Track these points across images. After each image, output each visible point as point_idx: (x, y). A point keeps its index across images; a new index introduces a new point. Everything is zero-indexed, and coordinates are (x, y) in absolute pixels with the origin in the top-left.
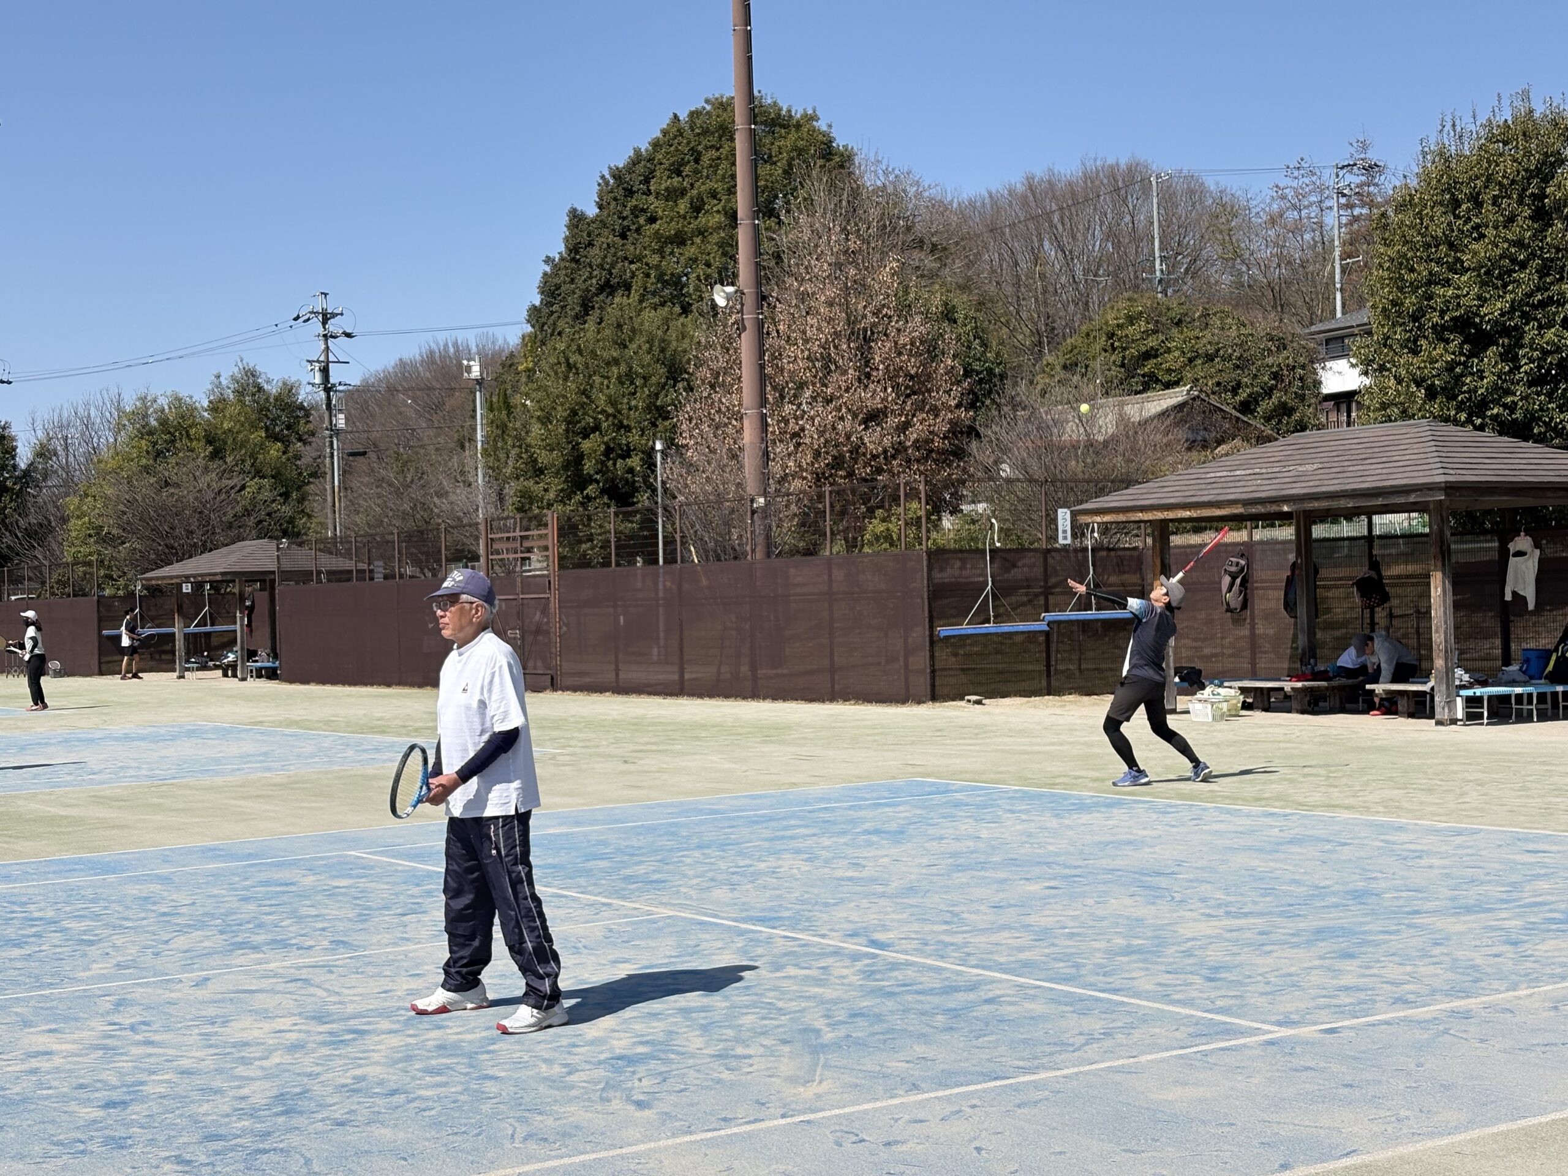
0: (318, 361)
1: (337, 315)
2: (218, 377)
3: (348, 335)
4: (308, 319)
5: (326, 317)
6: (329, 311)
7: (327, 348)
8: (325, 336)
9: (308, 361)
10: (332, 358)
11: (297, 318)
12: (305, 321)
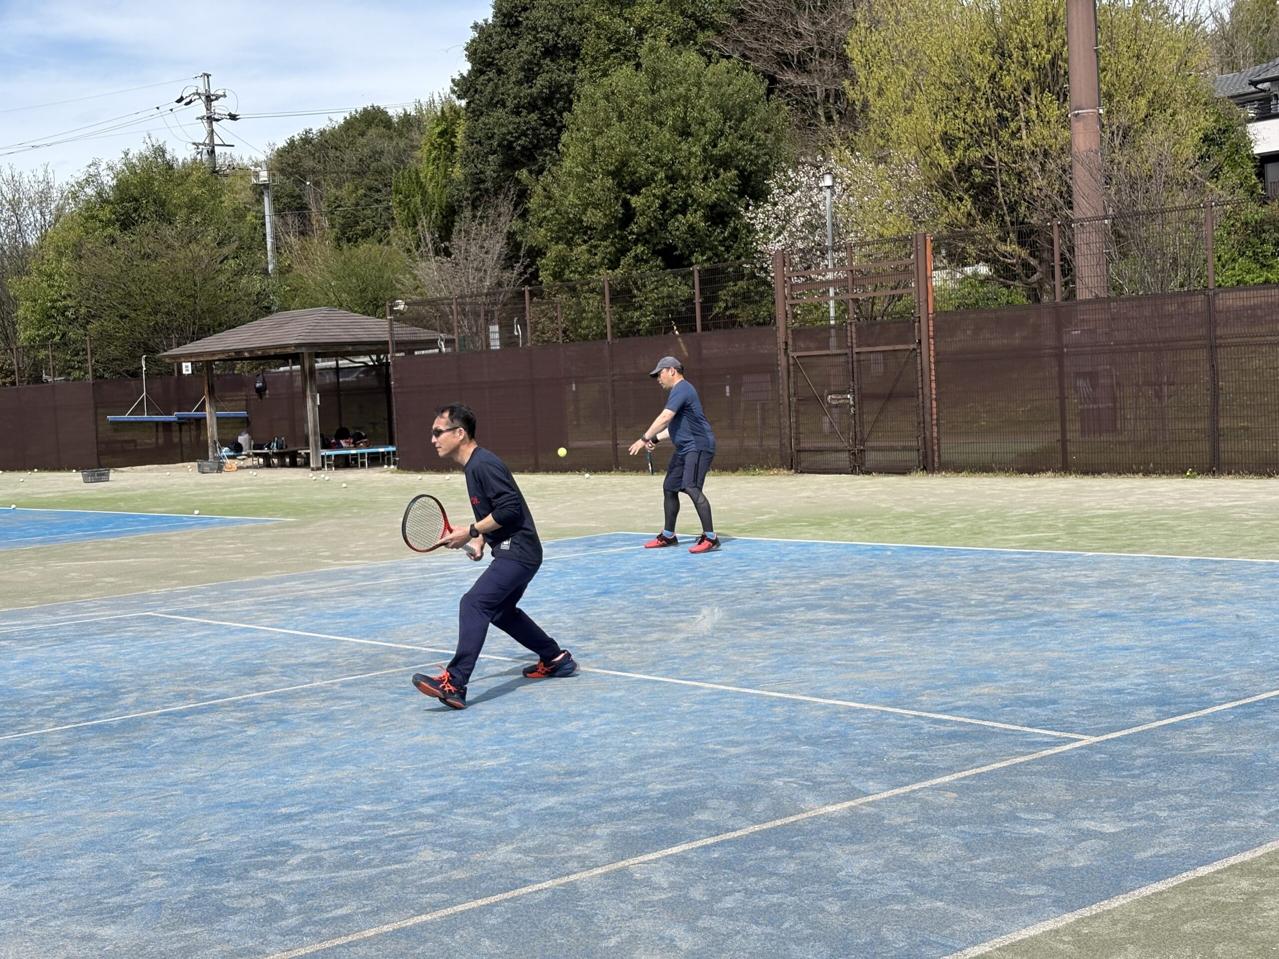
0: (204, 144)
1: (221, 96)
2: (127, 154)
3: (233, 117)
4: (191, 102)
5: (209, 99)
6: (212, 92)
7: (212, 131)
8: (208, 118)
9: (194, 144)
10: (217, 141)
11: (179, 101)
12: (187, 104)
